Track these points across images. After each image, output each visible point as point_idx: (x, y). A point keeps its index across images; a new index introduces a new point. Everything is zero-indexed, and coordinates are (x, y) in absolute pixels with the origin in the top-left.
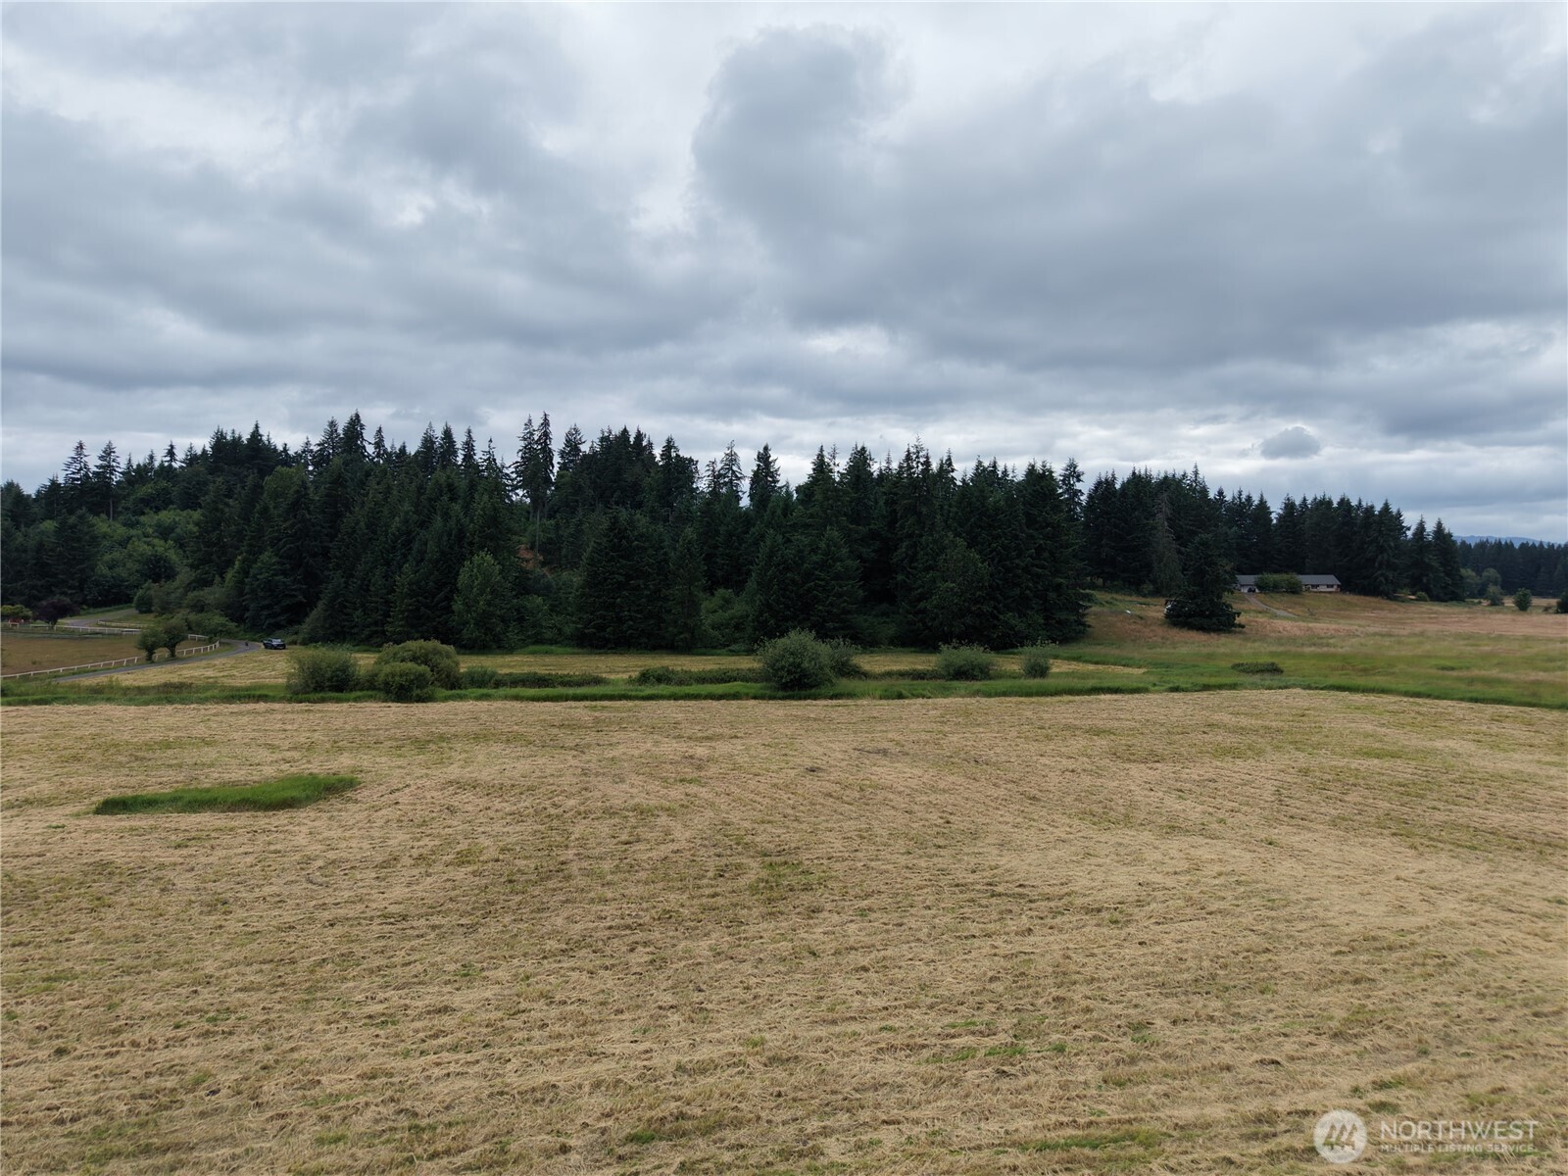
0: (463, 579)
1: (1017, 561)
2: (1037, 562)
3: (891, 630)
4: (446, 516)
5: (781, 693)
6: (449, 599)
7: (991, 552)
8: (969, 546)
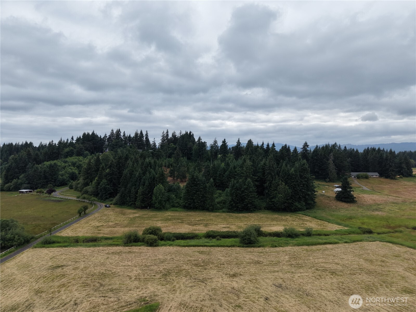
0: (155, 190)
1: (298, 188)
2: (303, 188)
3: (264, 205)
4: (150, 173)
5: (245, 245)
6: (151, 196)
7: (291, 186)
8: (285, 185)
